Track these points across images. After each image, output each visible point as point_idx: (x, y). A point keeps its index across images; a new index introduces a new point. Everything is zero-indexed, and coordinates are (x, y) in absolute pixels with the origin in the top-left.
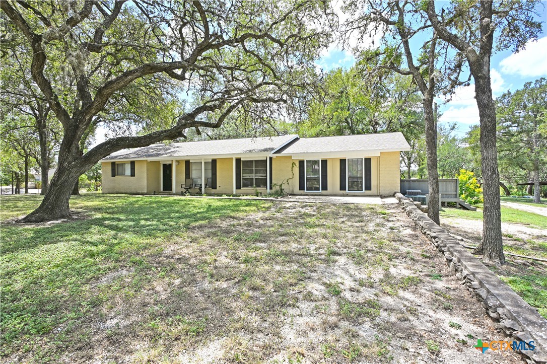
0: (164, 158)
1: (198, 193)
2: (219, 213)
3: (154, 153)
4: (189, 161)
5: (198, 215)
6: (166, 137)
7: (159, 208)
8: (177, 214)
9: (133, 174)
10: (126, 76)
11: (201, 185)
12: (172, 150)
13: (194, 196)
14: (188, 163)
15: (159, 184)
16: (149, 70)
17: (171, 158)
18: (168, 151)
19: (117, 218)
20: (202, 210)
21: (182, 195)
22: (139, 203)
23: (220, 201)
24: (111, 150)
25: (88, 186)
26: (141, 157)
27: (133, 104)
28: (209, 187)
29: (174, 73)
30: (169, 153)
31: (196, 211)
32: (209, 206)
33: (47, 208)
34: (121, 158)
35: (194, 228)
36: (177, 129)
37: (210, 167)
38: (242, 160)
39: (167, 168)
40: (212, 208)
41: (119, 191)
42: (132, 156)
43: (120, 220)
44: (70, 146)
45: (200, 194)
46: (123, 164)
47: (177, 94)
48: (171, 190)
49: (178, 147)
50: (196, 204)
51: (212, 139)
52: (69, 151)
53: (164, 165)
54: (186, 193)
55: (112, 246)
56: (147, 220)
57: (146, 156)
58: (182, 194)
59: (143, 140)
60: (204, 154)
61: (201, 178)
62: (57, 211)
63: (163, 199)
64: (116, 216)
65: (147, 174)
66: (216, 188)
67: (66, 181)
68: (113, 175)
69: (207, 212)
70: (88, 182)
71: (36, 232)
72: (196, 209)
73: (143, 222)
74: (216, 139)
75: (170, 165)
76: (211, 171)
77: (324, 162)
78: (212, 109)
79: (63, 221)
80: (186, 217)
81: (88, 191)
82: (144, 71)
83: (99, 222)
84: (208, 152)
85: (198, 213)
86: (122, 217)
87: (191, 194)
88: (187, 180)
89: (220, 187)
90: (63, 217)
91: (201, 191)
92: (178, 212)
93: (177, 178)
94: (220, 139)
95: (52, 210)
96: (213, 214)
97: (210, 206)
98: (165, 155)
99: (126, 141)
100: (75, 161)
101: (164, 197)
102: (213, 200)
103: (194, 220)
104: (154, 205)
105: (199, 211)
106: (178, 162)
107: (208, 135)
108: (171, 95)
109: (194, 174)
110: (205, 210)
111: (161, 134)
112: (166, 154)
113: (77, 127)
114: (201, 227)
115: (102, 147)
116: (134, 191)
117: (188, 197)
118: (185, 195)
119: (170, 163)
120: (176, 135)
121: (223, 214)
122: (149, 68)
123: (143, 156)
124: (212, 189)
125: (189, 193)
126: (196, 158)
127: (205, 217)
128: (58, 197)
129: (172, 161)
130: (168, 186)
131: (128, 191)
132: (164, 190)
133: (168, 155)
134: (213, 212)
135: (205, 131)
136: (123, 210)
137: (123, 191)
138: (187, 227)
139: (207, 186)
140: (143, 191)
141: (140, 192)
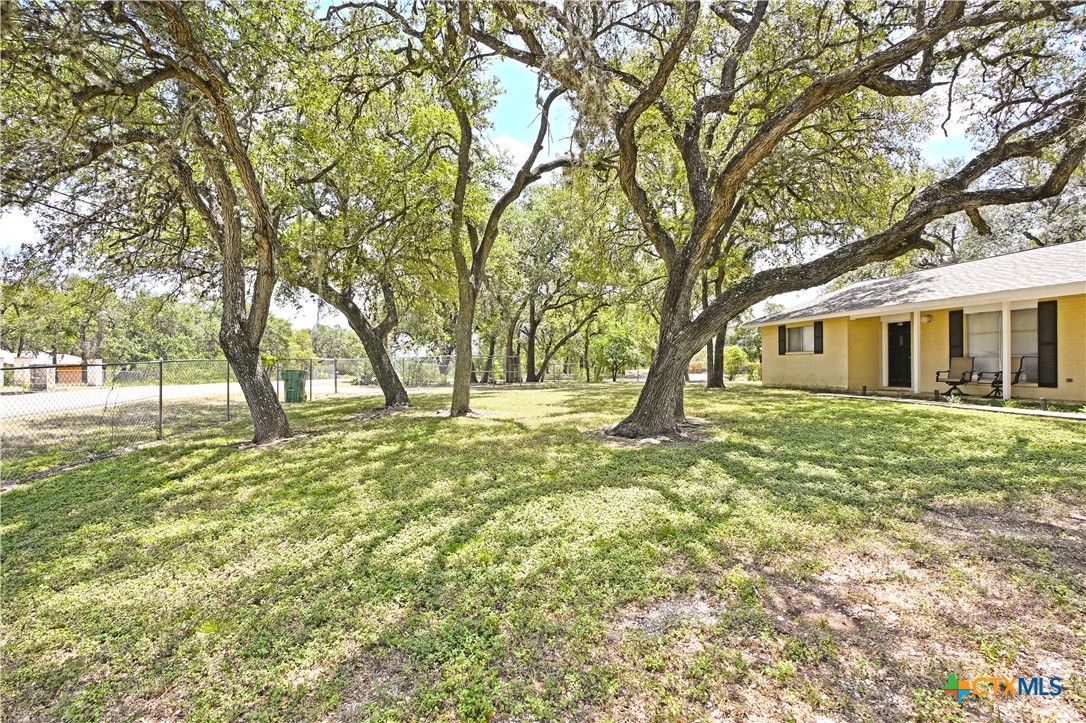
0: (891, 310)
1: (988, 396)
2: (1055, 473)
3: (866, 299)
4: (962, 311)
5: (972, 470)
6: (872, 254)
7: (858, 431)
8: (903, 458)
9: (819, 350)
10: (768, 131)
11: (999, 374)
12: (913, 288)
13: (976, 403)
14: (956, 317)
15: (879, 370)
16: (820, 96)
17: (907, 308)
18: (900, 293)
19: (755, 448)
20: (988, 453)
21: (937, 399)
22: (817, 413)
23: (1066, 426)
24: (745, 301)
25: (749, 370)
26: (835, 311)
27: (804, 195)
28: (1029, 380)
29: (891, 80)
30: (903, 296)
31: (965, 453)
32: (1020, 441)
33: (643, 414)
34: (797, 317)
35: (946, 511)
36: (903, 229)
37: (1033, 323)
39: (900, 334)
40: (1029, 449)
41: (794, 384)
42: (817, 311)
43: (757, 453)
44: (676, 302)
45: (995, 398)
46: (799, 329)
47: (915, 145)
48: (909, 384)
49: (929, 280)
50: (975, 431)
51: (1042, 245)
52: (675, 311)
53: (892, 327)
54: (948, 394)
55: (713, 519)
56: (818, 461)
57: (846, 308)
58: (937, 397)
59: (814, 272)
60: (1007, 288)
61: (998, 355)
62: (657, 421)
63: (878, 409)
64: (755, 442)
65: (850, 349)
66: (1054, 385)
67: (670, 366)
68: (782, 352)
69: (1004, 462)
70: (747, 363)
71: (617, 456)
72: (970, 448)
73: (803, 467)
74: (1059, 241)
75: (907, 325)
76: (1036, 334)
78: (1030, 148)
79: (664, 441)
80: (928, 468)
81: (749, 379)
82: (806, 104)
83: (717, 453)
84: (1023, 280)
85: (973, 461)
86: (765, 445)
87: (966, 399)
88: (953, 359)
89: (1070, 380)
90: (665, 432)
91: (998, 390)
92: (908, 450)
93: (927, 356)
94: (1073, 239)
95: (650, 418)
96: (1028, 473)
97: (1023, 442)
98: (891, 303)
99: (774, 277)
100: (683, 329)
101: (884, 403)
102: (1038, 424)
103: (951, 482)
104: (848, 423)
105: (978, 454)
106: (927, 315)
107: (1029, 236)
108: (900, 151)
109: (976, 345)
110: (1001, 454)
111: (859, 248)
112: (893, 299)
113: (686, 263)
114: (970, 512)
115: (728, 297)
116: (822, 385)
117: (954, 407)
118: (946, 401)
119: (907, 319)
120: (900, 246)
121: (1073, 480)
122: (819, 92)
123: (841, 308)
124: (1040, 386)
125: (960, 394)
126: (986, 300)
127: (995, 478)
128: (658, 396)
129: (912, 314)
130: (900, 374)
131: (810, 385)
132: (891, 383)
133: (898, 302)
134: (1031, 467)
135: (1021, 227)
136: (773, 430)
137: (799, 383)
138: (923, 502)
139: (1023, 377)
140: (839, 386)
141: (833, 386)
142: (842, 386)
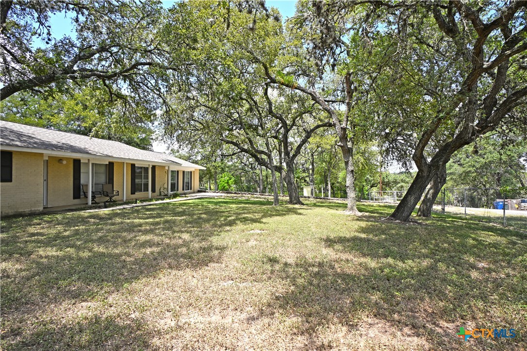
9: (6, 179)
14: (76, 162)
38: (136, 166)
77: (178, 172)
116: (9, 212)
140: (33, 209)
141: (25, 210)
142: (36, 209)
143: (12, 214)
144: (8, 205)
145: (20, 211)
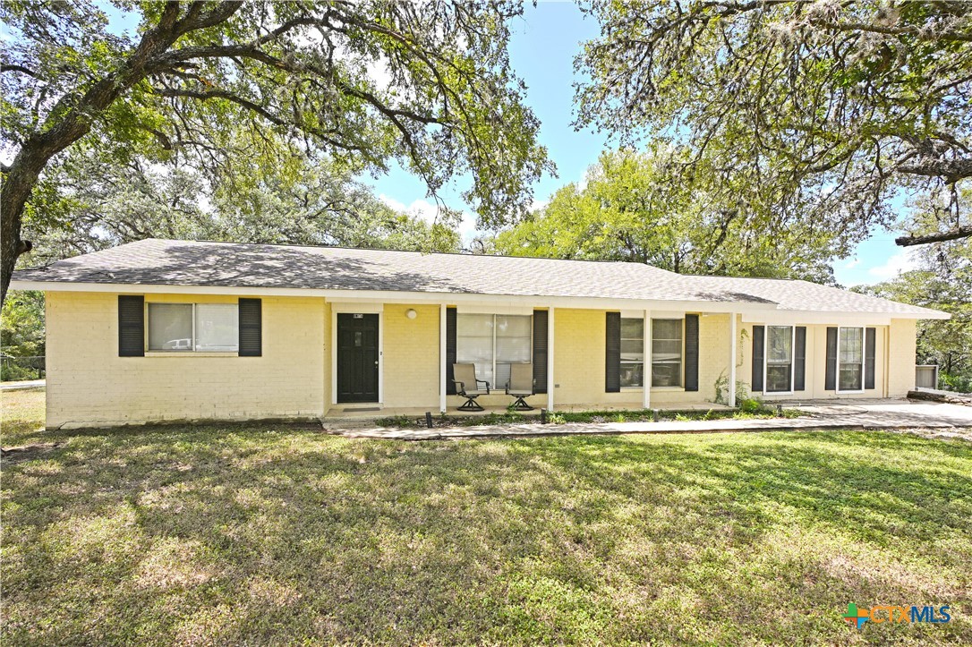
4: (455, 309)
9: (251, 350)
14: (451, 314)
38: (622, 316)
46: (182, 308)
53: (344, 319)
65: (323, 349)
66: (544, 391)
68: (130, 351)
75: (372, 318)
77: (802, 331)
89: (557, 385)
116: (258, 413)
124: (535, 392)
131: (224, 415)
132: (339, 399)
140: (302, 412)
141: (287, 413)
142: (308, 412)
143: (263, 418)
144: (255, 401)
145: (278, 413)
